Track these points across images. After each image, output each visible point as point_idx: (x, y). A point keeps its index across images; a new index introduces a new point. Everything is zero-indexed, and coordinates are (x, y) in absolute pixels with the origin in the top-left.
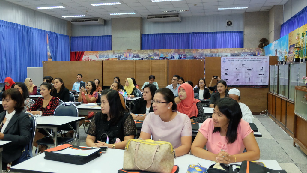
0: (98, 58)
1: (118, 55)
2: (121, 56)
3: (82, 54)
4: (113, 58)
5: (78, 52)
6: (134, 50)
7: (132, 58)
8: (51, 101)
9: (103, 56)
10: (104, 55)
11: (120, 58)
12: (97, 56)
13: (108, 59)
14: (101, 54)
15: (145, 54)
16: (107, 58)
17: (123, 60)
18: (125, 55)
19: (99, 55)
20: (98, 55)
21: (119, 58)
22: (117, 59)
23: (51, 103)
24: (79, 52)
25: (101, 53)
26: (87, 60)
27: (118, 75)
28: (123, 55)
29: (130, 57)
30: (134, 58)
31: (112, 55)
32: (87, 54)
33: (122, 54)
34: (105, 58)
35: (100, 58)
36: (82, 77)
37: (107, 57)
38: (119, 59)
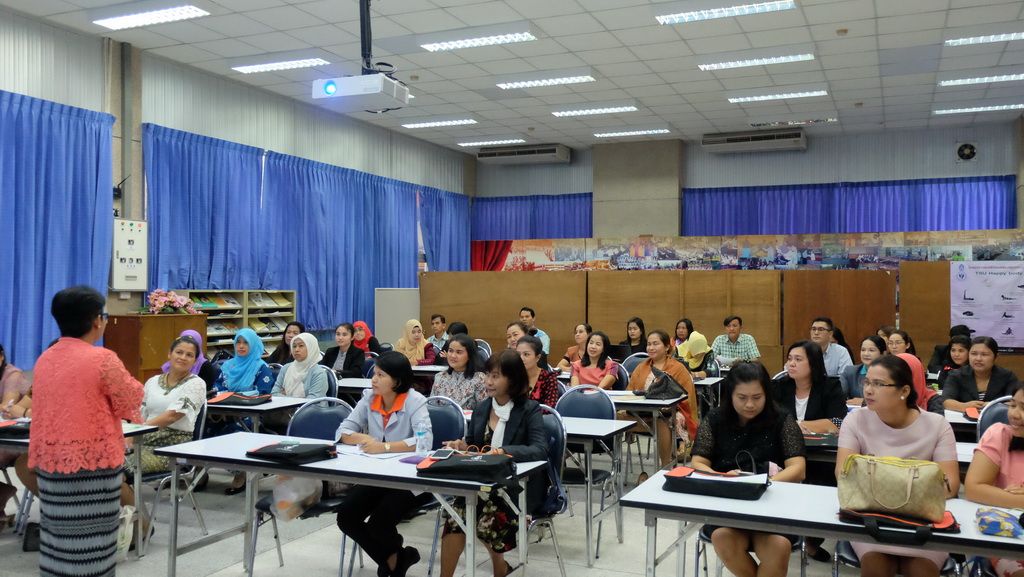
0: (554, 259)
1: (610, 253)
2: (620, 253)
3: (506, 247)
4: (596, 259)
5: (494, 244)
6: (661, 238)
7: (655, 261)
9: (567, 256)
10: (570, 250)
11: (618, 261)
12: (548, 255)
13: (581, 262)
14: (561, 249)
15: (694, 247)
16: (579, 261)
17: (628, 265)
18: (633, 251)
19: (556, 251)
20: (553, 251)
21: (614, 260)
22: (609, 264)
23: (542, 385)
24: (497, 242)
25: (561, 245)
26: (518, 265)
28: (627, 251)
29: (649, 258)
30: (659, 262)
31: (594, 253)
32: (521, 248)
33: (623, 250)
34: (574, 260)
35: (557, 259)
36: (533, 315)
37: (578, 257)
38: (616, 264)
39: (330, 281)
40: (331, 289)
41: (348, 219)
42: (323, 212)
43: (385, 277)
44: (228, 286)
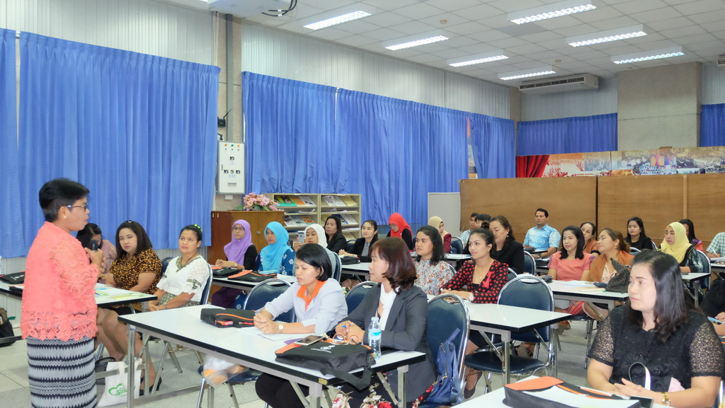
0: (583, 169)
1: (633, 163)
2: (642, 163)
3: (544, 160)
4: (620, 169)
5: (534, 158)
6: (680, 149)
7: (674, 169)
8: (490, 270)
9: (595, 166)
10: (597, 161)
11: (640, 170)
12: (579, 166)
13: (607, 171)
14: (590, 161)
15: (712, 157)
16: (605, 171)
17: (650, 173)
18: (653, 161)
19: (586, 162)
20: (583, 163)
21: (636, 169)
22: (632, 172)
23: (492, 275)
24: (537, 157)
25: (589, 158)
26: (554, 174)
27: (639, 213)
28: (648, 161)
29: (668, 167)
30: (678, 170)
31: (619, 163)
32: (556, 161)
33: (644, 160)
34: (601, 169)
35: (587, 169)
36: (547, 215)
37: (605, 167)
38: (638, 172)
39: (393, 187)
40: (393, 194)
41: (407, 141)
42: (386, 135)
43: (439, 185)
44: (308, 191)
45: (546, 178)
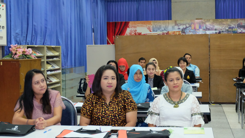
0: (152, 30)
1: (181, 27)
2: (186, 27)
3: (126, 25)
4: (174, 31)
5: (120, 24)
6: (207, 20)
7: (204, 31)
9: (159, 29)
10: (160, 26)
11: (185, 31)
12: (149, 29)
13: (166, 32)
14: (155, 26)
15: (224, 24)
16: (165, 32)
17: (191, 33)
18: (193, 26)
19: (153, 27)
20: (151, 27)
21: (183, 31)
22: (181, 33)
24: (121, 23)
25: (155, 24)
26: (133, 34)
28: (190, 26)
29: (201, 30)
30: (206, 31)
31: (173, 27)
32: (134, 25)
33: (188, 26)
34: (162, 31)
35: (154, 31)
37: (165, 30)
38: (184, 33)
45: (127, 36)
